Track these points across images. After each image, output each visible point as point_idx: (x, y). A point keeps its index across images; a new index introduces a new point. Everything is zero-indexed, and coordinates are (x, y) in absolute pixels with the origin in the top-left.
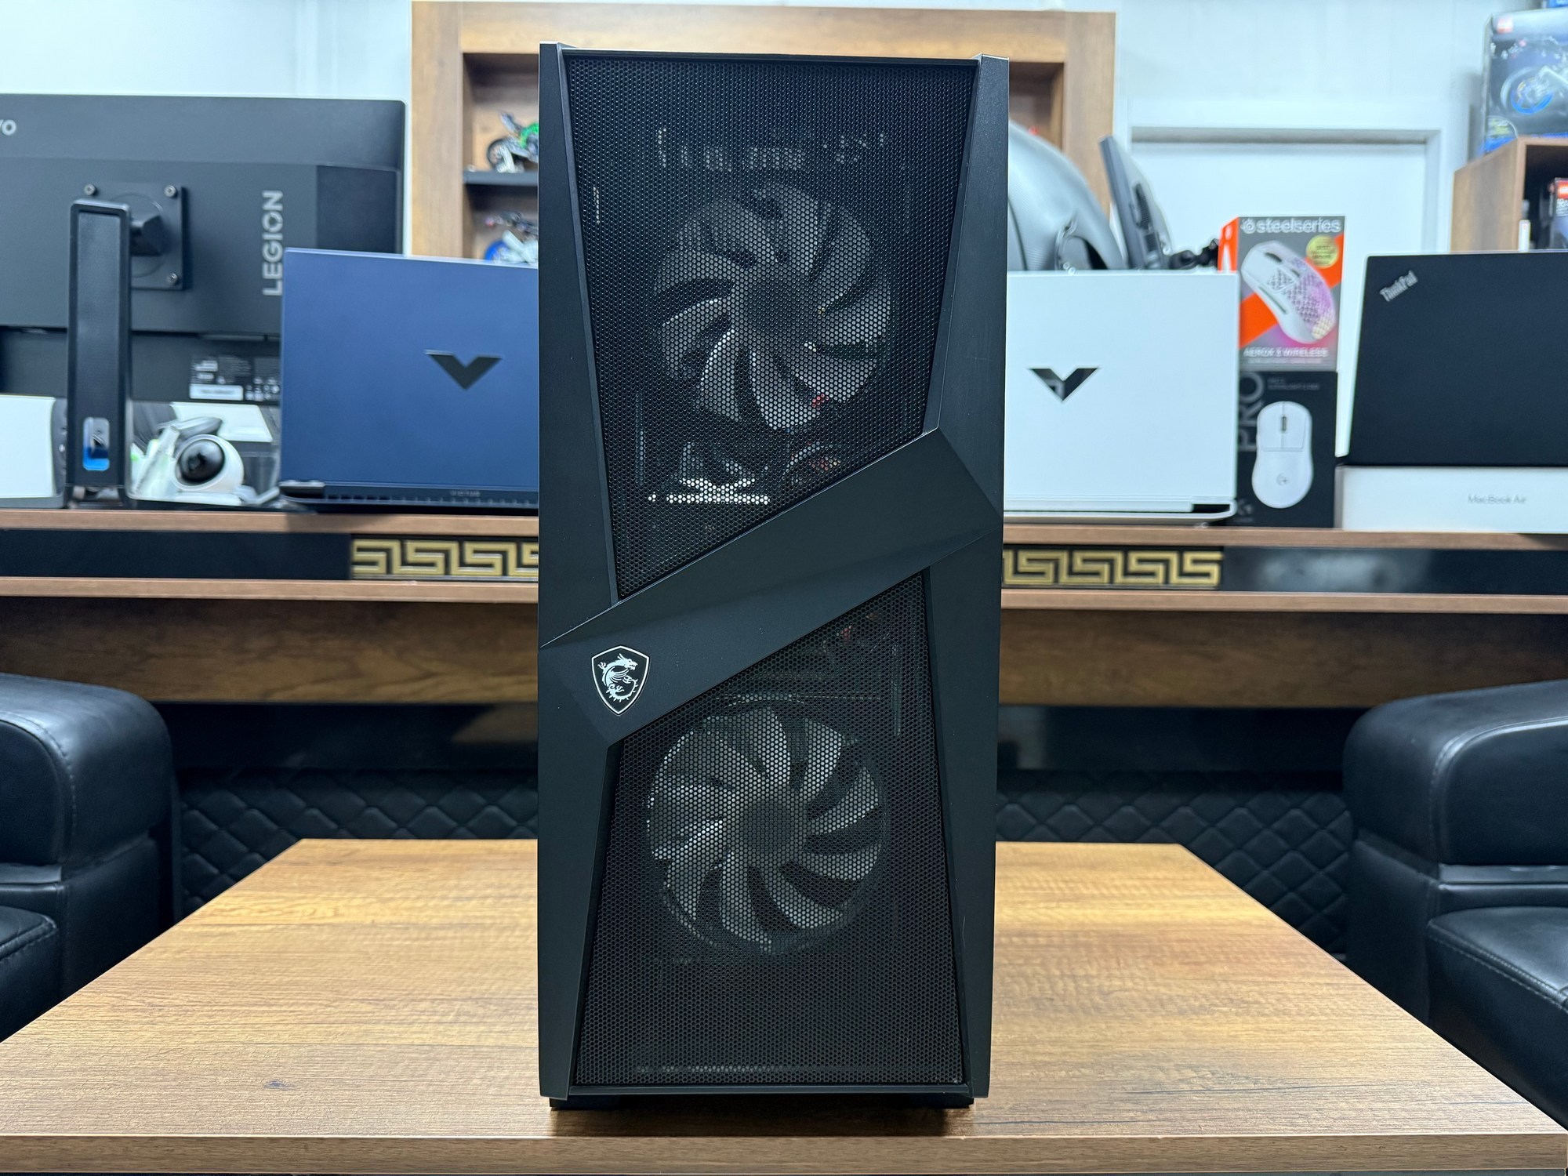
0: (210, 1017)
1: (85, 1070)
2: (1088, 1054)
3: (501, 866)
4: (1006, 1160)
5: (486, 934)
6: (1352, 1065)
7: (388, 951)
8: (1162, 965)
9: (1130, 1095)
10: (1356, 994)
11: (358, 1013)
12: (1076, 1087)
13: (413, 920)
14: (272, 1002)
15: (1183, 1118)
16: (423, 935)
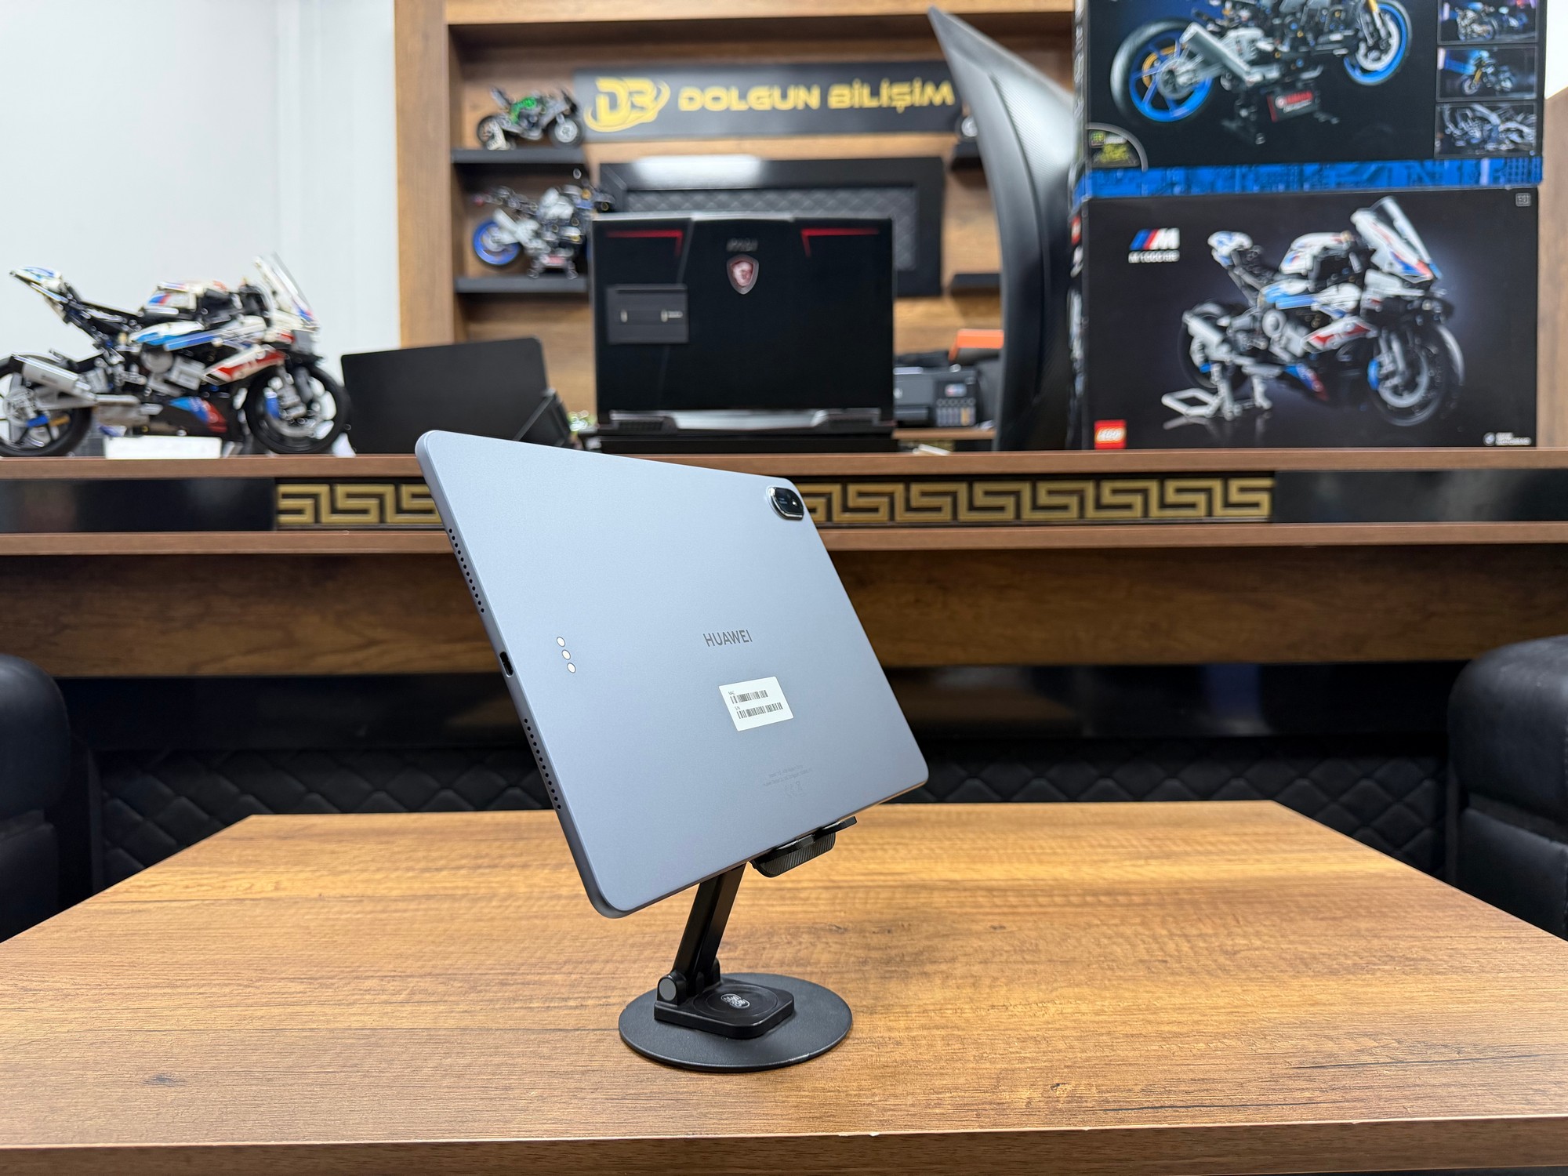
0: (94, 1002)
3: (480, 837)
5: (456, 905)
16: (379, 908)
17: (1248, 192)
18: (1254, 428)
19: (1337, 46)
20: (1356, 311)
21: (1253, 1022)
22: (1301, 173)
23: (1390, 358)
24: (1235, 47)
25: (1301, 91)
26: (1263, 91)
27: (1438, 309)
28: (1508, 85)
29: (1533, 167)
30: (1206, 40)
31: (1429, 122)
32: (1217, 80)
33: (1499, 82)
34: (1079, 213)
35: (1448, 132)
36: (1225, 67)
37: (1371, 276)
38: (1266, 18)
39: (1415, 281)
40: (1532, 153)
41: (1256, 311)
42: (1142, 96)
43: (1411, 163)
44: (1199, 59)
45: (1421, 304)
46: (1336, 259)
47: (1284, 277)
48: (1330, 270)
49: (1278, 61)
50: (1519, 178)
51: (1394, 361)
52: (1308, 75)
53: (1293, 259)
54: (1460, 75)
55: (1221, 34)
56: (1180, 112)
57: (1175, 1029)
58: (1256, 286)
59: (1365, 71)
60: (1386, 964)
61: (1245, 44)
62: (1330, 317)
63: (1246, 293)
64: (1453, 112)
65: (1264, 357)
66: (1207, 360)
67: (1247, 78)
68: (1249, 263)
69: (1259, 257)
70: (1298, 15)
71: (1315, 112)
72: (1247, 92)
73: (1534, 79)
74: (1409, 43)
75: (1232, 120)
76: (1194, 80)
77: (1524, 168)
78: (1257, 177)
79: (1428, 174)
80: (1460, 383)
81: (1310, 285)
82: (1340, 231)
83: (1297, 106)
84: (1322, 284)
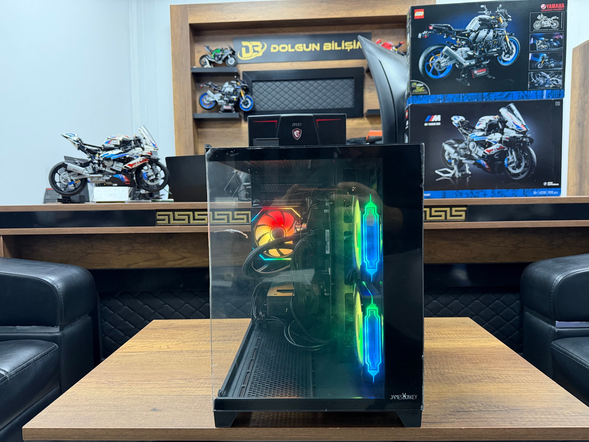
0: (130, 386)
1: (90, 405)
2: (437, 397)
4: (408, 436)
5: (221, 354)
6: (533, 401)
7: (188, 361)
8: (463, 363)
9: (452, 413)
10: (535, 374)
11: (179, 384)
12: (433, 409)
13: (195, 350)
14: (150, 380)
15: (472, 421)
16: (199, 355)
17: (464, 101)
18: (466, 181)
19: (495, 53)
20: (500, 142)
22: (483, 95)
23: (512, 157)
24: (461, 54)
25: (483, 68)
26: (470, 68)
27: (528, 141)
28: (553, 65)
29: (561, 92)
30: (451, 51)
31: (526, 78)
32: (454, 65)
33: (550, 64)
34: (408, 109)
35: (532, 81)
36: (457, 60)
37: (506, 130)
38: (471, 44)
39: (520, 131)
40: (561, 88)
41: (466, 142)
42: (429, 71)
43: (519, 92)
44: (448, 58)
45: (523, 139)
46: (494, 124)
47: (477, 131)
48: (492, 128)
49: (475, 58)
50: (557, 96)
51: (513, 158)
52: (484, 63)
53: (479, 124)
54: (537, 62)
55: (455, 49)
56: (441, 76)
58: (467, 133)
59: (504, 61)
61: (464, 52)
62: (492, 143)
63: (463, 135)
64: (534, 74)
65: (469, 157)
66: (450, 158)
67: (464, 64)
68: (464, 126)
69: (468, 124)
70: (482, 42)
71: (487, 75)
72: (464, 68)
73: (561, 63)
74: (519, 52)
75: (459, 78)
76: (447, 65)
77: (558, 93)
78: (468, 97)
79: (525, 95)
80: (536, 165)
81: (485, 133)
82: (495, 115)
83: (481, 73)
84: (490, 133)
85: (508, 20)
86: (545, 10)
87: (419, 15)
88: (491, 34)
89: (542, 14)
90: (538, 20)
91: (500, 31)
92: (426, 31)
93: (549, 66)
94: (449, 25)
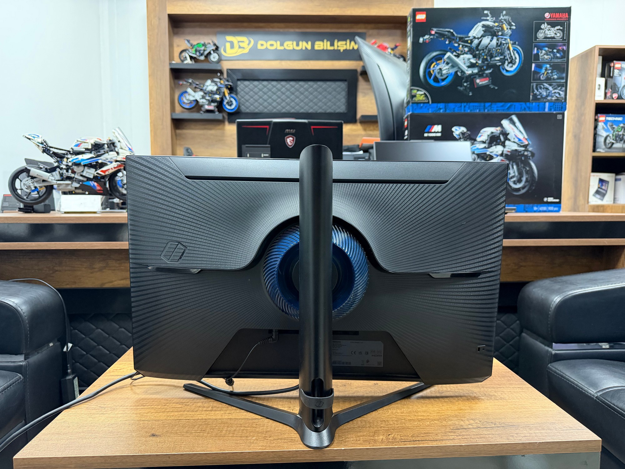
17: (466, 112)
19: (498, 62)
20: (502, 155)
21: (443, 415)
22: (484, 106)
23: (513, 171)
24: (463, 61)
25: (485, 77)
26: (472, 77)
27: (530, 155)
28: (556, 77)
29: (563, 105)
30: (453, 58)
31: (529, 89)
32: (456, 72)
33: (553, 76)
34: (407, 117)
35: (535, 93)
36: (459, 68)
37: (507, 143)
38: (474, 51)
39: (522, 145)
40: (563, 101)
42: (430, 78)
43: (521, 103)
44: (450, 65)
45: (524, 153)
47: (478, 143)
48: (493, 140)
49: (477, 66)
50: (558, 110)
51: (514, 172)
52: (487, 72)
53: (481, 136)
54: (539, 73)
55: (458, 56)
56: (443, 84)
57: (422, 418)
59: (507, 71)
60: (483, 396)
61: (466, 60)
62: (493, 156)
64: (537, 86)
67: (466, 72)
68: (465, 137)
69: (469, 135)
70: (485, 50)
71: (490, 85)
72: (466, 77)
73: (564, 75)
74: (523, 62)
75: (461, 86)
76: (448, 72)
77: (560, 106)
78: (469, 107)
79: (528, 107)
80: (536, 180)
81: (486, 145)
82: (497, 127)
83: (484, 83)
84: (490, 145)
85: (512, 27)
86: (549, 19)
87: (421, 18)
88: (495, 41)
89: (546, 23)
90: (542, 29)
91: (504, 39)
92: (428, 35)
93: (552, 78)
94: (452, 31)
